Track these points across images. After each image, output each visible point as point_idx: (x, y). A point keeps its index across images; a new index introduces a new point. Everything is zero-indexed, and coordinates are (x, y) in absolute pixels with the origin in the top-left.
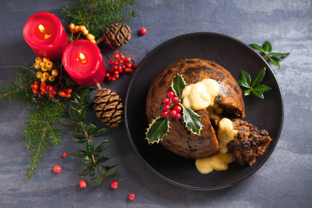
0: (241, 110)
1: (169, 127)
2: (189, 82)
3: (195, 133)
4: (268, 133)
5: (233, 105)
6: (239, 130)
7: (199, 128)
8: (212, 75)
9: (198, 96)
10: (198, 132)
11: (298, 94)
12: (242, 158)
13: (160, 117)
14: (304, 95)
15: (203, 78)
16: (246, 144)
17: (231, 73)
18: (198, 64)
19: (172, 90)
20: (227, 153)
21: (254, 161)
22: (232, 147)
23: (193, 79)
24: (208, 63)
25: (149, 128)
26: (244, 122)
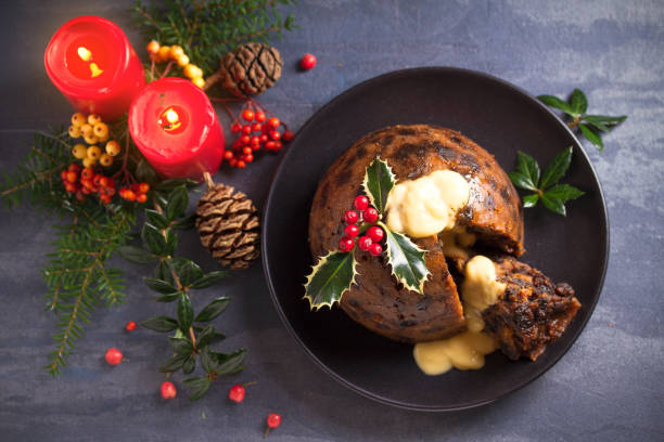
0: (515, 238)
1: (355, 272)
2: (402, 177)
3: (413, 288)
4: (572, 292)
5: (498, 228)
6: (509, 282)
7: (421, 276)
8: (454, 162)
9: (421, 207)
10: (417, 286)
11: (642, 205)
12: (516, 344)
13: (336, 251)
14: (656, 210)
15: (432, 169)
16: (524, 313)
17: (495, 158)
18: (424, 136)
19: (365, 193)
20: (483, 331)
21: (542, 351)
22: (495, 321)
23: (412, 169)
24: (446, 135)
25: (313, 275)
26: (522, 264)
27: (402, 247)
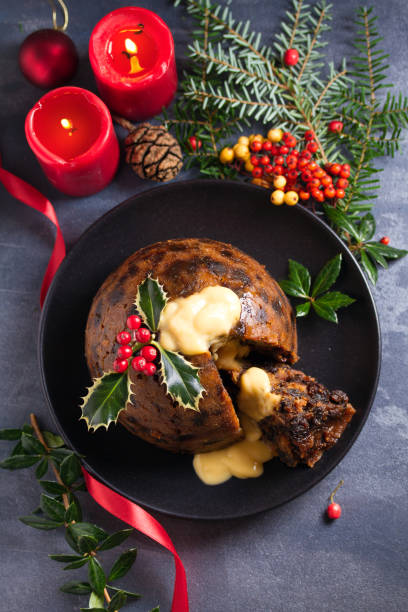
0: (287, 348)
2: (175, 295)
3: (188, 406)
4: (346, 398)
5: (271, 341)
6: (284, 393)
7: (196, 394)
8: (225, 276)
10: (193, 404)
12: (292, 451)
13: (110, 372)
15: (204, 285)
16: (300, 424)
17: (266, 269)
18: (194, 252)
19: (137, 312)
20: (261, 439)
21: (319, 458)
22: (271, 429)
23: (183, 286)
24: (216, 249)
25: (88, 396)
26: (297, 372)
27: (176, 365)
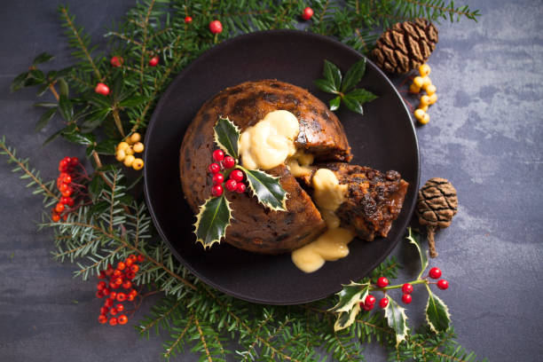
0: (343, 148)
1: (230, 210)
2: (244, 127)
3: (278, 208)
4: (399, 175)
5: (328, 143)
6: (349, 182)
7: (281, 198)
8: (279, 103)
9: (265, 144)
10: (281, 206)
12: (368, 228)
13: (210, 198)
15: (265, 113)
16: (368, 202)
18: (250, 90)
19: (219, 147)
20: (340, 226)
21: (390, 228)
22: (346, 215)
23: (249, 118)
24: (267, 85)
25: (198, 222)
26: (354, 167)
27: (260, 180)
